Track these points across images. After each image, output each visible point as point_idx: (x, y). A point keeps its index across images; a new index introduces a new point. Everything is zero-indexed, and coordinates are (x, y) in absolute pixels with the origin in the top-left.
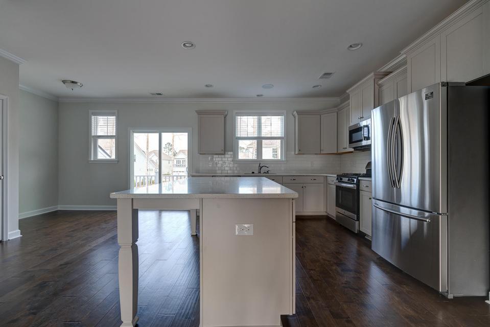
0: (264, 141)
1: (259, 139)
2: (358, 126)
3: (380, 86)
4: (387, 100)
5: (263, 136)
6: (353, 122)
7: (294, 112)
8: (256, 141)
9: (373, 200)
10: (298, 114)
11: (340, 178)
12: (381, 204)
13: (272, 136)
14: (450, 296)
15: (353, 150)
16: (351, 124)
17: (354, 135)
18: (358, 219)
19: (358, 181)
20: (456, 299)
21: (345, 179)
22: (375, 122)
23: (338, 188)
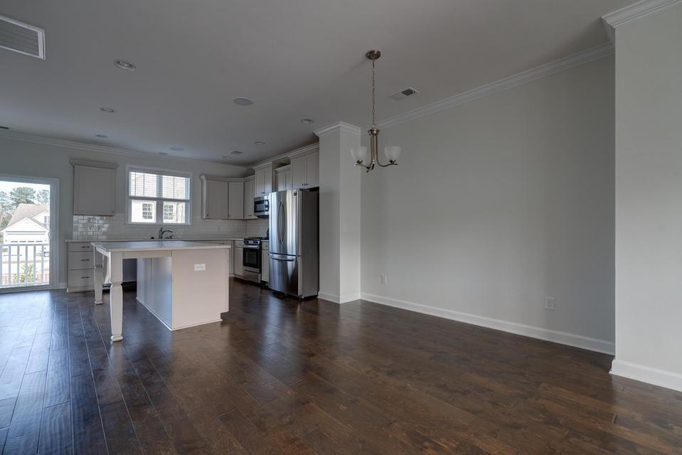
0: (165, 203)
1: (160, 201)
2: (261, 199)
3: (277, 172)
4: (281, 189)
5: (163, 197)
6: (258, 194)
7: (202, 175)
8: (155, 202)
9: (271, 254)
10: (207, 179)
11: (246, 241)
12: (276, 256)
13: (175, 198)
14: (303, 297)
15: (257, 217)
16: (256, 196)
17: (258, 205)
18: (261, 272)
19: (261, 243)
20: (305, 298)
21: (251, 242)
22: (272, 198)
23: (245, 250)
